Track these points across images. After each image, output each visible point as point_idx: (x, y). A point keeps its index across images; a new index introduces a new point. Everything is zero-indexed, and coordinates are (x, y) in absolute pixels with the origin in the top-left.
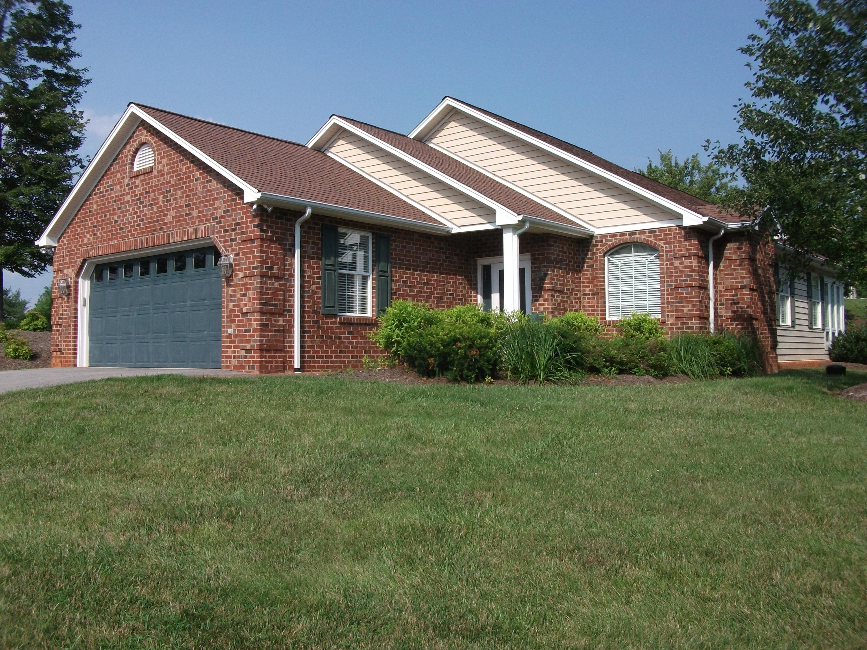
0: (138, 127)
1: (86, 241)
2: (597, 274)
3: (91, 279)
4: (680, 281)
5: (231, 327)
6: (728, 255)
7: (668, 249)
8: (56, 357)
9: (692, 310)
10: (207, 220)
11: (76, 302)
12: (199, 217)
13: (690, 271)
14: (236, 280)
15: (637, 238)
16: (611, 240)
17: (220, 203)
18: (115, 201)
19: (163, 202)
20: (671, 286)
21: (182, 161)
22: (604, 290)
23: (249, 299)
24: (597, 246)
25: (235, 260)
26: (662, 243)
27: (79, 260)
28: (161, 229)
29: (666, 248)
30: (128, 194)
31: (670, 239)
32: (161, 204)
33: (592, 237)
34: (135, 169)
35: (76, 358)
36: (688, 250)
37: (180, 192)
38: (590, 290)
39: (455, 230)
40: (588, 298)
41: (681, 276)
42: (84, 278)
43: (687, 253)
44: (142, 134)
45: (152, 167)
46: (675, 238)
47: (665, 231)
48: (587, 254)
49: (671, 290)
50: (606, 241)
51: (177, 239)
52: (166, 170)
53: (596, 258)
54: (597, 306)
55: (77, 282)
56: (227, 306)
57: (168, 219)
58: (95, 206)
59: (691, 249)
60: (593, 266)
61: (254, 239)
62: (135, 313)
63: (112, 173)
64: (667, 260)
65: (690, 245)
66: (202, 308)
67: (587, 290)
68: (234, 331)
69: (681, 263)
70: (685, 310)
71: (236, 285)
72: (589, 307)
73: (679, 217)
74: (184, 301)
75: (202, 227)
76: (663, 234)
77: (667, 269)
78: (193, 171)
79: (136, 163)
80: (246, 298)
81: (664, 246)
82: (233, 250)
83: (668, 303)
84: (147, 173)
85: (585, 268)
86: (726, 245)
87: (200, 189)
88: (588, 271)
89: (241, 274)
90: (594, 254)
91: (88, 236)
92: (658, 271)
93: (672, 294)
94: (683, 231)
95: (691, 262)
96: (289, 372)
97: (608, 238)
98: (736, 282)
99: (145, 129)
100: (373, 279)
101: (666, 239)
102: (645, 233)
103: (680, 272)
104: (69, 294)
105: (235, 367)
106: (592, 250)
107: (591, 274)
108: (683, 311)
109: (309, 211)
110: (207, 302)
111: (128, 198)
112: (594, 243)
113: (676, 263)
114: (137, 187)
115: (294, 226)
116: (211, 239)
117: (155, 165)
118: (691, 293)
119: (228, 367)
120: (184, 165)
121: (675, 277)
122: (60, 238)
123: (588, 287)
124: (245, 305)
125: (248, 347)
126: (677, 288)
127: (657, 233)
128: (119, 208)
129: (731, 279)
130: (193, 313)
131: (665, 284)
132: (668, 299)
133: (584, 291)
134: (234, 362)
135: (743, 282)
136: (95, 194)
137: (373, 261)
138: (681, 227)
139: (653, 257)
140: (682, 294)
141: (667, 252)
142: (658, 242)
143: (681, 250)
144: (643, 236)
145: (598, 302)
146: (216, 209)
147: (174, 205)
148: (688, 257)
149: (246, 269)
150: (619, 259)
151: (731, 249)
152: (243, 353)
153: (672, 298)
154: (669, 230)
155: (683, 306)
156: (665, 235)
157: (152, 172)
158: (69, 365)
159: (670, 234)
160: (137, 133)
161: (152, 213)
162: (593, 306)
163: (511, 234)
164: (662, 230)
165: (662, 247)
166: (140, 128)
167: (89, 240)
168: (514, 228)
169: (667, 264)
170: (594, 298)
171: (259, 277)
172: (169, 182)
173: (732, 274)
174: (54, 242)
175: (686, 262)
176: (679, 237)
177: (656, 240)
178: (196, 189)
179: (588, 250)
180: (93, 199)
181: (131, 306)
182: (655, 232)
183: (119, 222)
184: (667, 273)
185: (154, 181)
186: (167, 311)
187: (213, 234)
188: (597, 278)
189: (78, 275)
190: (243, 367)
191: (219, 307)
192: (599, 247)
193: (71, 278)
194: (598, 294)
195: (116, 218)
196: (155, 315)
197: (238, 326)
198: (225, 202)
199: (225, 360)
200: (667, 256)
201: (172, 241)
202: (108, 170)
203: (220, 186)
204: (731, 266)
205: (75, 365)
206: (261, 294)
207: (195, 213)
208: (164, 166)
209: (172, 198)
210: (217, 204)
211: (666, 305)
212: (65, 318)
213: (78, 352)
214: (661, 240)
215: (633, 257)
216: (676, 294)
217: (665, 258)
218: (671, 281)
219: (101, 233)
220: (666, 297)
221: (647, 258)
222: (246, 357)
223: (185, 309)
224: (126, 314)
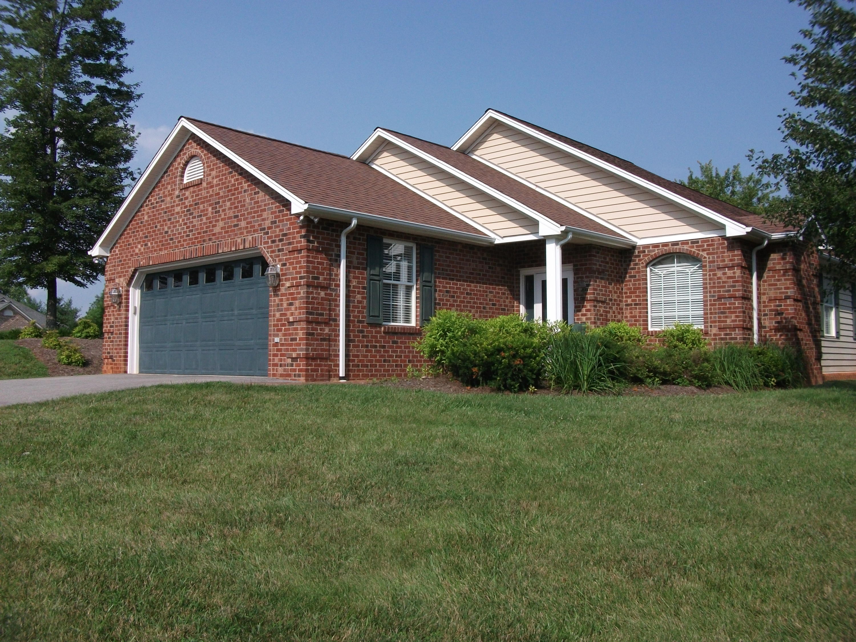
0: (188, 140)
1: (137, 251)
2: (639, 284)
3: (141, 288)
4: (724, 291)
5: (277, 336)
6: (772, 265)
7: (711, 259)
8: (107, 364)
9: (735, 321)
10: (254, 231)
11: (127, 310)
12: (247, 228)
13: (734, 282)
14: (283, 290)
15: (680, 249)
16: (654, 251)
17: (268, 214)
18: (166, 212)
19: (212, 213)
20: (713, 296)
21: (231, 173)
22: (647, 300)
23: (296, 309)
24: (639, 256)
25: (282, 270)
26: (704, 254)
27: (130, 270)
28: (210, 240)
29: (709, 258)
30: (178, 205)
31: (713, 249)
32: (210, 215)
33: (634, 247)
34: (185, 182)
35: (126, 365)
36: (731, 260)
37: (228, 204)
38: (633, 301)
39: (498, 241)
40: (631, 309)
41: (724, 287)
42: (135, 287)
43: (730, 264)
44: (192, 147)
45: (201, 179)
46: (718, 248)
47: (708, 241)
48: (629, 265)
49: (714, 300)
50: (649, 251)
51: (226, 250)
52: (215, 181)
53: (639, 268)
54: (640, 317)
55: (128, 291)
56: (274, 316)
57: (217, 230)
58: (146, 218)
59: (734, 260)
60: (635, 276)
61: (301, 250)
62: (184, 322)
63: (163, 185)
64: (710, 271)
65: (733, 256)
66: (249, 317)
67: (629, 301)
68: (281, 340)
69: (724, 274)
70: (728, 320)
71: (283, 295)
72: (631, 317)
73: (722, 227)
74: (232, 310)
75: (250, 238)
76: (705, 244)
77: (710, 279)
78: (241, 183)
79: (186, 175)
80: (293, 308)
81: (707, 257)
82: (280, 260)
83: (711, 313)
84: (196, 185)
85: (628, 279)
86: (769, 256)
87: (248, 200)
88: (630, 281)
89: (288, 284)
90: (636, 264)
91: (139, 246)
92: (700, 282)
93: (715, 305)
94: (726, 242)
95: (734, 273)
96: (334, 381)
97: (651, 248)
98: (781, 293)
99: (195, 142)
100: (417, 289)
101: (709, 250)
102: (688, 243)
103: (724, 282)
104: (121, 303)
105: (281, 375)
106: (635, 261)
107: (633, 285)
108: (726, 321)
109: (354, 222)
110: (254, 311)
111: (178, 209)
112: (637, 253)
113: (719, 273)
114: (187, 198)
115: (339, 236)
116: (258, 249)
117: (204, 177)
118: (735, 304)
119: (274, 375)
120: (232, 177)
121: (718, 287)
122: (112, 248)
123: (631, 297)
124: (292, 314)
125: (294, 356)
126: (720, 298)
127: (700, 244)
128: (170, 220)
129: (775, 289)
130: (242, 321)
131: (708, 294)
132: (711, 309)
133: (627, 301)
134: (280, 370)
135: (787, 292)
136: (146, 206)
137: (417, 271)
138: (724, 238)
139: (695, 268)
140: (726, 304)
141: (710, 262)
142: (701, 253)
143: (724, 261)
144: (686, 247)
145: (640, 313)
146: (264, 220)
147: (223, 216)
148: (731, 268)
149: (293, 279)
150: (661, 270)
151: (774, 259)
152: (289, 361)
153: (715, 309)
154: (712, 241)
155: (726, 317)
156: (708, 245)
157: (201, 183)
158: (120, 372)
159: (712, 245)
160: (187, 146)
161: (201, 224)
162: (635, 317)
163: (554, 244)
164: (705, 240)
165: (705, 258)
166: (190, 141)
167: (140, 250)
168: (557, 238)
169: (710, 275)
170: (636, 308)
171: (305, 286)
172: (218, 194)
173: (776, 285)
174: (107, 252)
175: (729, 273)
176: (722, 248)
177: (699, 250)
178: (244, 200)
179: (630, 261)
180: (144, 210)
181: (181, 315)
182: (698, 242)
183: (169, 233)
184: (710, 284)
185: (204, 193)
186: (215, 319)
187: (261, 245)
188: (639, 288)
189: (129, 284)
190: (289, 375)
191: (266, 316)
192: (641, 257)
193: (122, 288)
194: (640, 304)
195: (166, 229)
196: (204, 323)
197: (285, 335)
198: (272, 213)
199: (271, 368)
200: (710, 266)
201: (220, 251)
202: (159, 182)
203: (267, 197)
204: (774, 276)
205: (126, 372)
206: (307, 303)
207: (243, 224)
208: (213, 178)
209: (221, 209)
210: (265, 215)
211: (709, 316)
212: (117, 326)
213: (129, 359)
214: (703, 250)
215: (676, 267)
216: (719, 304)
217: (708, 268)
218: (714, 292)
219: (152, 244)
220: (709, 307)
221: (690, 269)
222: (292, 365)
223: (233, 318)
224: (175, 322)
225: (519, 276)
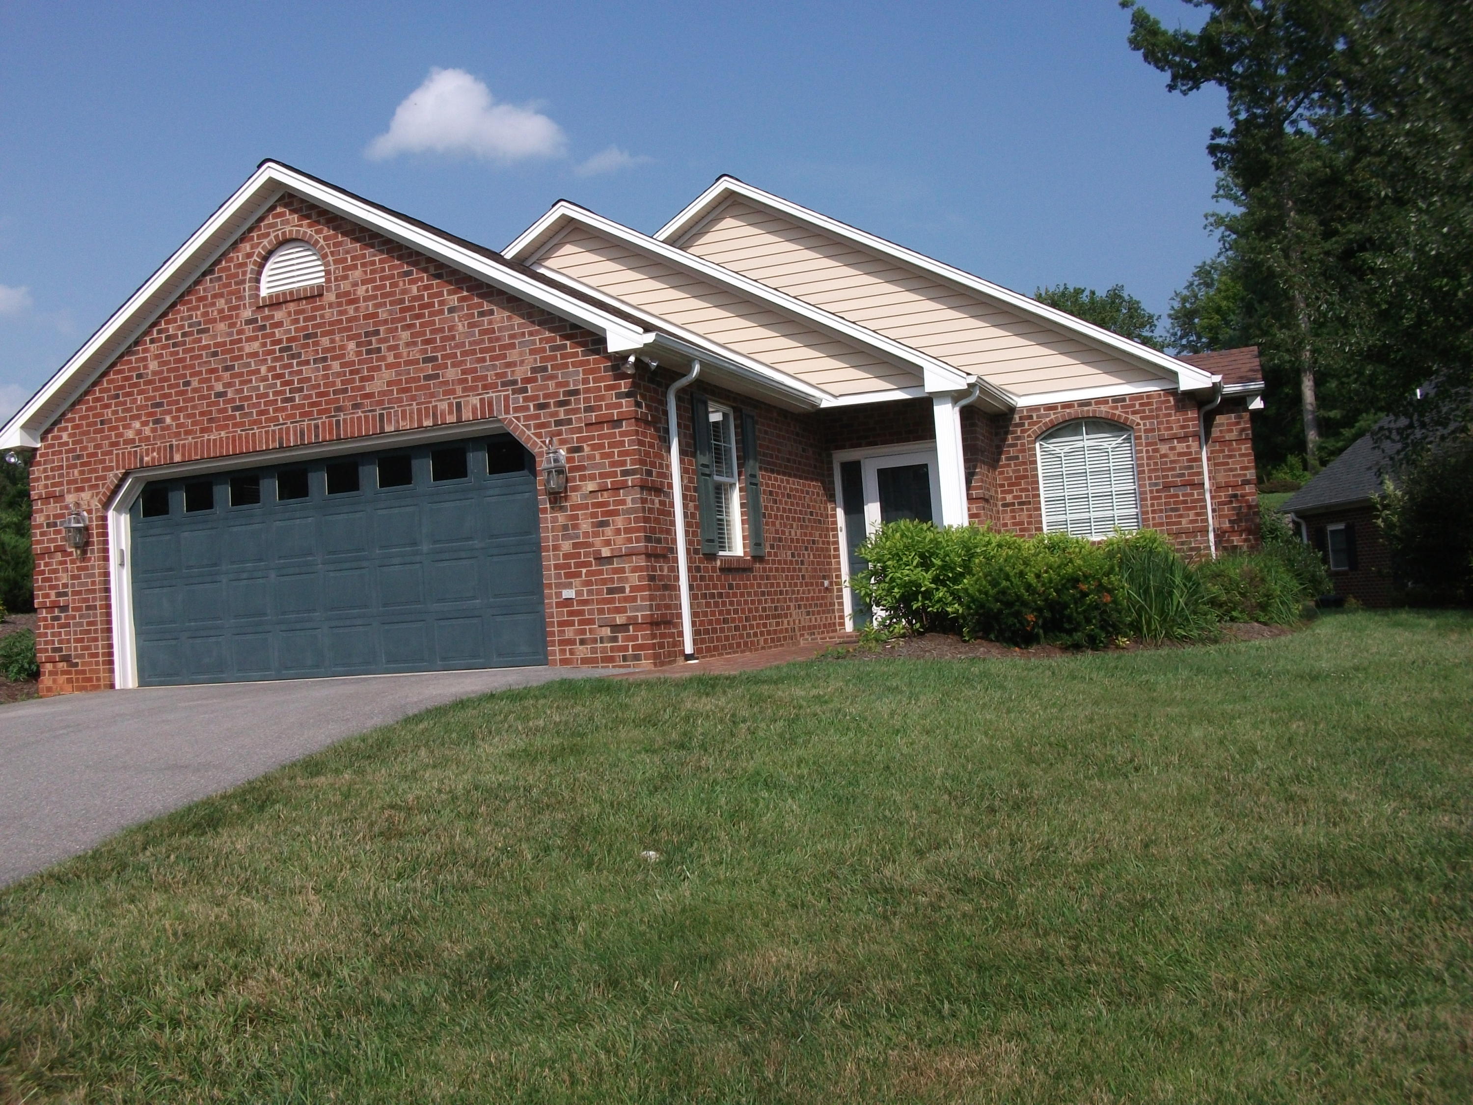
0: (273, 208)
1: (130, 434)
2: (1026, 470)
3: (132, 511)
4: (1173, 476)
5: (569, 586)
6: (1218, 434)
7: (1148, 426)
8: (51, 673)
9: (1196, 521)
10: (485, 387)
11: (106, 559)
12: (464, 381)
13: (1189, 461)
14: (576, 498)
15: (1094, 411)
16: (1047, 416)
17: (521, 354)
18: (215, 354)
19: (359, 353)
20: (1156, 484)
21: (408, 274)
22: (1039, 496)
23: (618, 532)
24: (1023, 425)
25: (569, 460)
26: (1137, 418)
27: (111, 474)
28: (356, 406)
29: (1145, 425)
30: (249, 339)
31: (1151, 411)
32: (351, 356)
33: (1012, 409)
34: (264, 292)
35: (112, 671)
36: (1183, 427)
37: (405, 335)
38: (1015, 497)
39: (827, 402)
40: (1013, 511)
41: (1174, 469)
42: (118, 510)
43: (1181, 433)
44: (287, 222)
45: (320, 287)
46: (1159, 409)
47: (1142, 398)
48: (1005, 439)
49: (1158, 491)
50: (1038, 417)
51: (404, 424)
52: (361, 291)
53: (1023, 445)
54: (1029, 523)
55: (105, 518)
56: (556, 548)
57: (377, 385)
58: (153, 365)
59: (1187, 427)
60: (1017, 458)
61: (620, 421)
62: (273, 575)
63: (201, 299)
64: (1147, 445)
65: (1185, 420)
66: (463, 554)
67: (1009, 498)
68: (578, 593)
69: (1172, 449)
70: (1184, 521)
71: (574, 507)
72: (1014, 524)
73: (1173, 375)
74: (414, 544)
75: (475, 401)
76: (1137, 403)
77: (1149, 458)
78: (441, 294)
79: (264, 278)
80: (609, 531)
81: (1141, 422)
82: (562, 442)
83: (1153, 512)
84: (306, 298)
85: (1003, 461)
86: (1214, 419)
87: (461, 327)
88: (1009, 466)
89: (591, 486)
90: (1018, 438)
91: (137, 425)
92: (1128, 463)
93: (1160, 498)
94: (1171, 399)
95: (1188, 447)
97: (1042, 412)
98: (1234, 476)
99: (293, 211)
100: (741, 490)
101: (1144, 411)
102: (1106, 402)
103: (1172, 462)
104: (88, 543)
105: (585, 661)
106: (1015, 432)
107: (1014, 471)
108: (1180, 523)
109: (697, 368)
110: (476, 543)
111: (251, 347)
112: (1017, 420)
113: (1164, 448)
114: (279, 324)
115: (665, 394)
116: (499, 421)
117: (328, 281)
118: (1192, 494)
119: (564, 662)
120: (412, 282)
121: (1163, 470)
122: (48, 431)
123: (1011, 492)
124: (607, 543)
125: (620, 619)
126: (1167, 487)
127: (1128, 402)
128: (227, 369)
129: (1225, 471)
130: (441, 564)
131: (1147, 482)
132: (1152, 505)
133: (1004, 499)
134: (582, 651)
135: (1245, 475)
136: (152, 341)
137: (738, 458)
138: (1174, 392)
139: (1120, 440)
140: (1177, 496)
141: (1146, 431)
142: (1131, 417)
143: (1171, 428)
144: (1103, 408)
145: (1030, 516)
146: (509, 365)
147: (391, 359)
148: (1183, 439)
149: (602, 476)
150: (1060, 446)
151: (1222, 425)
152: (607, 632)
153: (1159, 505)
154: (1148, 397)
155: (1181, 516)
156: (1141, 405)
157: (321, 295)
158: (97, 687)
159: (1149, 404)
160: (270, 220)
161: (326, 377)
162: (1022, 523)
163: (950, 405)
164: (1135, 397)
165: (1138, 424)
166: (279, 210)
167: (139, 432)
168: (955, 396)
169: (1147, 451)
170: (1022, 510)
171: (638, 489)
172: (375, 315)
173: (1227, 464)
174: (35, 440)
175: (1181, 447)
176: (1167, 408)
177: (1127, 413)
178: (451, 329)
179: (1007, 433)
180: (146, 351)
181: (261, 560)
182: (1124, 400)
183: (230, 395)
184: (1148, 465)
185: (330, 314)
186: (365, 564)
187: (507, 412)
188: (1026, 477)
189: (106, 505)
190: (611, 659)
191: (537, 549)
192: (1026, 426)
193: (90, 512)
194: (1029, 503)
195: (219, 387)
196: (332, 574)
197: (588, 583)
198: (532, 352)
199: (557, 648)
200: (1147, 438)
201: (387, 429)
202: (189, 291)
203: (517, 321)
204: (1223, 451)
205: (112, 686)
206: (646, 520)
207: (451, 374)
208: (355, 284)
209: (383, 346)
210: (513, 355)
211: (1150, 516)
212: (75, 593)
213: (116, 658)
214: (1134, 413)
215: (1087, 441)
216: (1166, 497)
217: (1143, 441)
218: (1157, 478)
219: (175, 418)
220: (1149, 502)
221: (1109, 442)
222: (614, 639)
223: (418, 558)
224: (245, 575)
225: (831, 462)
